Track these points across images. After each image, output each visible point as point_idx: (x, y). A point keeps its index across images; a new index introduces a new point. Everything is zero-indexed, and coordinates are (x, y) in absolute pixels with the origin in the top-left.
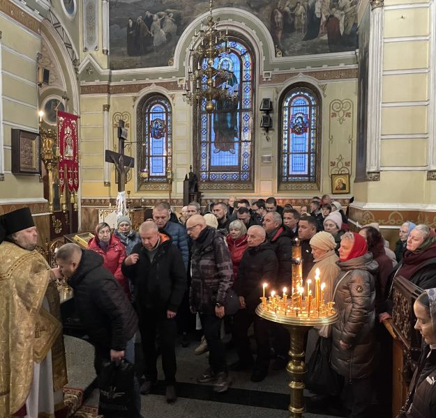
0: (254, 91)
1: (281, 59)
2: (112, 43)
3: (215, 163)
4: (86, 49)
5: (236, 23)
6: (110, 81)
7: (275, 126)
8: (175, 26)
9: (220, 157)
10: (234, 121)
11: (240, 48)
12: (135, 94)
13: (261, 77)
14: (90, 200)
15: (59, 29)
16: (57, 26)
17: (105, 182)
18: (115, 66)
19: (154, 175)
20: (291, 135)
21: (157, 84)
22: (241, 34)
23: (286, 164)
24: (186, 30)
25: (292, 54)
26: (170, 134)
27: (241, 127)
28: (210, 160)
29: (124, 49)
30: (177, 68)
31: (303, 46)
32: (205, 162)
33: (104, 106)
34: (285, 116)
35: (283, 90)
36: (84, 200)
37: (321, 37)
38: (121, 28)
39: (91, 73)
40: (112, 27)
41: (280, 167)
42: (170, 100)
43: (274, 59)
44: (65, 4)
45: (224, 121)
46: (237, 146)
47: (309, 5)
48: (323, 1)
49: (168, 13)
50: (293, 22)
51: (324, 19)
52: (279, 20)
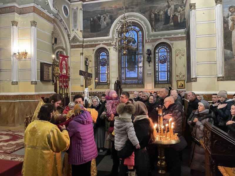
0: (143, 46)
1: (154, 33)
2: (84, 28)
3: (128, 76)
4: (73, 30)
5: (135, 19)
6: (83, 43)
7: (153, 60)
8: (110, 20)
9: (130, 74)
10: (135, 59)
11: (137, 28)
12: (94, 48)
13: (146, 40)
14: (75, 93)
15: (62, 22)
16: (61, 21)
17: (81, 85)
18: (85, 37)
19: (102, 81)
20: (159, 64)
21: (103, 44)
22: (137, 23)
23: (157, 76)
24: (115, 22)
25: (159, 31)
26: (108, 65)
27: (138, 61)
28: (125, 75)
29: (89, 30)
30: (111, 37)
31: (163, 27)
32: (123, 76)
33: (81, 53)
34: (157, 56)
35: (155, 45)
36: (72, 93)
37: (171, 24)
38: (88, 21)
39: (76, 40)
40: (84, 21)
41: (155, 77)
42: (108, 50)
43: (151, 33)
44: (64, 12)
45: (131, 59)
46: (137, 69)
47: (165, 10)
48: (171, 9)
49: (107, 15)
50: (159, 18)
51: (172, 16)
52: (153, 17)
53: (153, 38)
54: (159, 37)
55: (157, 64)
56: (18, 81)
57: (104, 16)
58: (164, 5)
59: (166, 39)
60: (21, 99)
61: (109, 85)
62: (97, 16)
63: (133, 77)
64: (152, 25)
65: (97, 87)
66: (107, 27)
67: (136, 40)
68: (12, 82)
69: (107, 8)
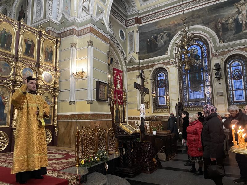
2: (140, 49)
3: (192, 97)
4: (129, 53)
5: (197, 32)
6: (140, 65)
9: (194, 94)
10: (200, 76)
11: (200, 43)
12: (151, 69)
13: (213, 54)
14: (132, 117)
15: (118, 46)
16: (118, 44)
17: (138, 109)
18: (141, 58)
19: (160, 105)
20: (233, 81)
21: (160, 64)
22: (200, 36)
23: (232, 96)
24: (173, 39)
25: (229, 41)
26: (167, 86)
27: (204, 79)
28: (189, 96)
29: (145, 51)
30: (170, 55)
31: (234, 37)
32: (186, 97)
33: (137, 75)
34: (229, 71)
35: (226, 59)
36: (129, 117)
37: (244, 32)
38: (144, 42)
39: (132, 62)
40: (140, 43)
41: (228, 97)
42: (167, 69)
43: (219, 45)
44: (121, 36)
45: (195, 77)
46: (203, 88)
47: (235, 17)
48: (243, 15)
49: (164, 33)
50: (228, 27)
51: (244, 23)
52: (220, 27)
53: (221, 50)
54: (230, 49)
55: (229, 82)
56: (75, 101)
57: (161, 35)
58: (232, 11)
59: (240, 49)
60: (78, 119)
61: (169, 108)
62: (153, 35)
63: (199, 98)
64: (220, 35)
65: (156, 111)
66: (165, 45)
67: (200, 55)
68: (70, 102)
69: (164, 25)
